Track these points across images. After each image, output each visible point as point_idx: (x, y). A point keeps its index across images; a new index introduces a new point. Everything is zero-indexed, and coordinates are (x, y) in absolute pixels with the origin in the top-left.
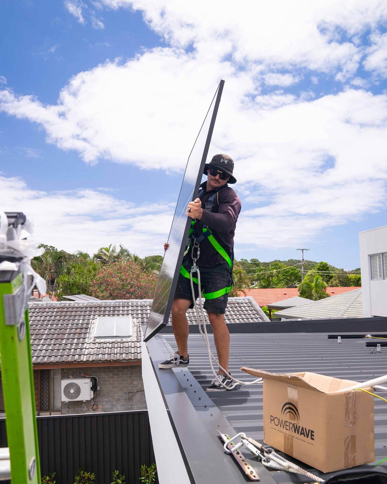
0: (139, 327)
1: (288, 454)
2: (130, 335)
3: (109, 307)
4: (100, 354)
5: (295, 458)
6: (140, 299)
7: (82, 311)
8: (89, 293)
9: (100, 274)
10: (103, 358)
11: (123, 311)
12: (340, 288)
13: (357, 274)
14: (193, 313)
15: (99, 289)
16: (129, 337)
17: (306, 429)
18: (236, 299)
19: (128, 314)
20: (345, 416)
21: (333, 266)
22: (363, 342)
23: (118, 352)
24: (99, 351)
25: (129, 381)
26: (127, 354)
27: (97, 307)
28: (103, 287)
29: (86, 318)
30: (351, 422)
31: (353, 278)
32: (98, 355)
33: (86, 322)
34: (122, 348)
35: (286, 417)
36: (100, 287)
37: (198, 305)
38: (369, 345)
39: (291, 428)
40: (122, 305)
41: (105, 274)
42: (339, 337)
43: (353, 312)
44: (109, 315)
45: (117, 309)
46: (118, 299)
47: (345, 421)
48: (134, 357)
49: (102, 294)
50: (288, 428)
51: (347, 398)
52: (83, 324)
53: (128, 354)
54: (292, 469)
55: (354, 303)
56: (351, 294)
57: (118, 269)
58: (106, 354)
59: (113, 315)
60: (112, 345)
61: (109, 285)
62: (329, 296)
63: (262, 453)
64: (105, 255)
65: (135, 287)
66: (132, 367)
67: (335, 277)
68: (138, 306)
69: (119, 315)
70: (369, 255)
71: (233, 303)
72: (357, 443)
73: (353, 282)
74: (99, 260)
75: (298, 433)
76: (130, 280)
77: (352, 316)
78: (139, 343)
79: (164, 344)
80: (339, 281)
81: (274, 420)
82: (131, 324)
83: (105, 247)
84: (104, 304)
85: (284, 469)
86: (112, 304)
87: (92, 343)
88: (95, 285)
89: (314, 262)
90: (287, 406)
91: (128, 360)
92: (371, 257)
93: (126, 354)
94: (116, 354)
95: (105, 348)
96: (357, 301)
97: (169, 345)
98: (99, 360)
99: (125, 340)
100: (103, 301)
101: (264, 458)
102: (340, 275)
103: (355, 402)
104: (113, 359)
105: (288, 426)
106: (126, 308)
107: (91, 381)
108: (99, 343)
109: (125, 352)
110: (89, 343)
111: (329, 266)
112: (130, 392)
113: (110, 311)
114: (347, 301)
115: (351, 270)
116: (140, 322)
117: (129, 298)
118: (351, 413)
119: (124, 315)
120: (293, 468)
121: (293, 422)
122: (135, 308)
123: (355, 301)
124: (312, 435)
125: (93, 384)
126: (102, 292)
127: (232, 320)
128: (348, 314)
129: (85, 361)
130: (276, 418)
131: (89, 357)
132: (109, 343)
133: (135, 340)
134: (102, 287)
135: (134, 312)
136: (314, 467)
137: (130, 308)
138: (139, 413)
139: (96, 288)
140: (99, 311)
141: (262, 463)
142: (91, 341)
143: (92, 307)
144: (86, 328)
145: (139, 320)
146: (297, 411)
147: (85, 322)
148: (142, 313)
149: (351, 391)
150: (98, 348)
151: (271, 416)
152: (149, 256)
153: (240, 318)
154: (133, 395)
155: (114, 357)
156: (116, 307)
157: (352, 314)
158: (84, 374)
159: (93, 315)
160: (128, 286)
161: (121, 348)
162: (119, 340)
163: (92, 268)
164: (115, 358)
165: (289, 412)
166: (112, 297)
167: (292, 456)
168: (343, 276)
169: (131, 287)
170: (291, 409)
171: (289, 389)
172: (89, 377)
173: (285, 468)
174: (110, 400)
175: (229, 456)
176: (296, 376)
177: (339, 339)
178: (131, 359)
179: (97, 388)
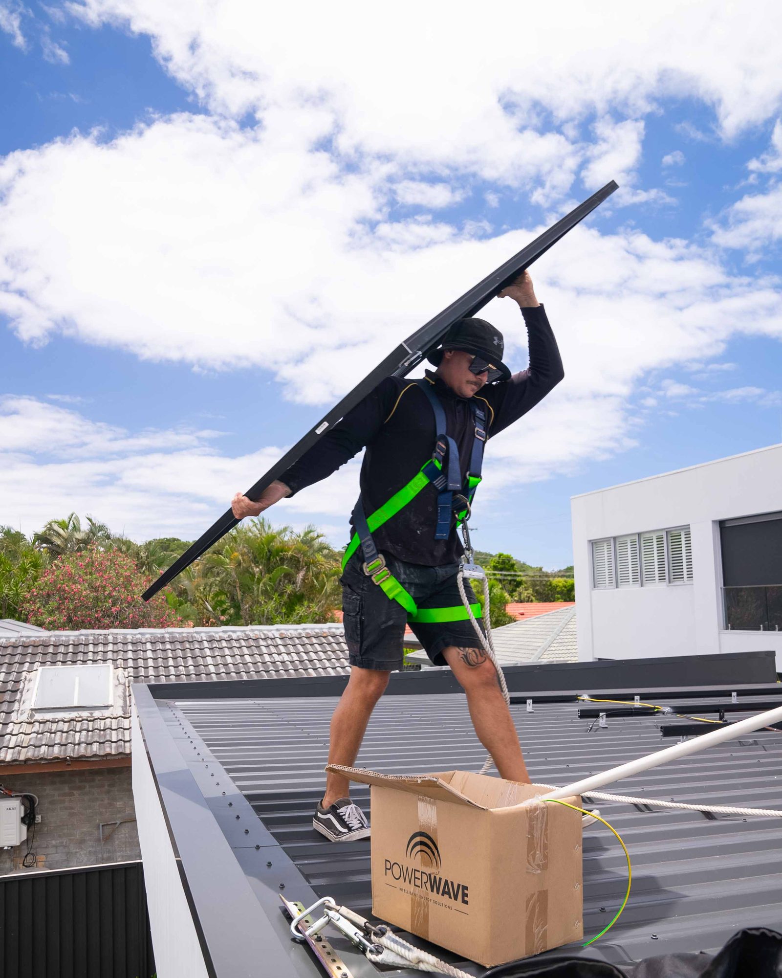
0: (128, 687)
1: (419, 935)
2: (110, 703)
3: (65, 646)
4: (43, 745)
5: (433, 942)
6: (133, 628)
7: (5, 655)
8: (23, 617)
9: (46, 576)
10: (50, 753)
11: (94, 653)
12: (536, 606)
13: (569, 577)
14: (242, 656)
15: (44, 607)
16: (107, 707)
17: (452, 883)
18: (330, 628)
19: (106, 660)
20: (528, 854)
21: (522, 562)
22: (573, 709)
23: (83, 740)
24: (41, 739)
25: (106, 802)
26: (102, 745)
27: (37, 646)
28: (53, 604)
29: (13, 670)
30: (538, 865)
31: (561, 584)
32: (40, 747)
33: (12, 677)
34: (92, 731)
35: (415, 861)
36: (47, 603)
37: (253, 639)
38: (585, 714)
39: (425, 883)
40: (93, 640)
41: (58, 576)
42: (529, 701)
43: (560, 652)
44: (64, 662)
45: (81, 648)
46: (85, 628)
47: (527, 864)
48: (117, 750)
49: (52, 619)
50: (418, 882)
51: (531, 819)
52: (7, 682)
53: (103, 743)
54: (425, 964)
55: (561, 634)
56: (555, 617)
57: (87, 565)
58: (55, 744)
59: (74, 662)
60: (69, 726)
61: (66, 599)
62: (515, 621)
63: (368, 937)
64: (59, 535)
65: (122, 604)
66: (112, 771)
67: (526, 583)
68: (126, 644)
69: (86, 661)
70: (590, 541)
71: (325, 635)
72: (549, 906)
73: (561, 593)
74: (44, 545)
75: (438, 893)
76: (111, 589)
77: (558, 659)
78: (128, 720)
79: (179, 721)
80: (533, 591)
81: (391, 868)
82: (112, 682)
83: (60, 519)
84: (53, 639)
85: (409, 965)
86: (72, 638)
87: (26, 723)
88: (35, 600)
89: (486, 554)
90: (418, 839)
91: (103, 756)
92: (594, 544)
93: (100, 743)
94: (79, 744)
95: (55, 733)
96: (567, 630)
97: (188, 722)
98: (41, 759)
99: (97, 714)
100: (52, 633)
101: (370, 946)
102: (535, 579)
103: (546, 825)
104: (72, 755)
105: (419, 879)
106: (101, 648)
107: (23, 804)
108: (40, 723)
109: (98, 740)
110: (20, 723)
111: (515, 562)
112: (107, 825)
113: (67, 654)
114: (547, 630)
115: (556, 569)
116: (131, 676)
117: (108, 627)
118: (539, 848)
119: (96, 661)
120: (427, 963)
121: (428, 871)
122: (120, 647)
123: (564, 630)
124: (465, 895)
125: (25, 811)
126: (51, 613)
127: (320, 670)
128: (550, 656)
129: (9, 762)
130: (395, 865)
131: (19, 753)
132: (63, 721)
133: (121, 713)
134: (50, 603)
135: (117, 656)
136: (469, 958)
137: (110, 647)
138: (126, 868)
139: (38, 605)
140: (43, 654)
141: (367, 956)
142: (24, 718)
143: (28, 647)
144: (12, 692)
145: (129, 673)
146: (437, 849)
147: (11, 679)
148: (136, 658)
149: (538, 805)
150: (38, 733)
151: (386, 860)
152: (154, 540)
153: (337, 665)
154: (114, 831)
155: (74, 752)
156: (80, 646)
157: (557, 655)
158: (6, 789)
159: (30, 663)
160: (107, 602)
161: (88, 731)
162: (85, 714)
163: (30, 563)
164: (76, 753)
165: (421, 851)
166: (73, 624)
167: (427, 939)
168: (541, 581)
169: (114, 604)
170: (424, 845)
171: (421, 805)
172: (17, 796)
173: (411, 964)
174: (64, 844)
175: (301, 946)
176: (431, 779)
177: (529, 704)
178: (110, 754)
179: (34, 818)
